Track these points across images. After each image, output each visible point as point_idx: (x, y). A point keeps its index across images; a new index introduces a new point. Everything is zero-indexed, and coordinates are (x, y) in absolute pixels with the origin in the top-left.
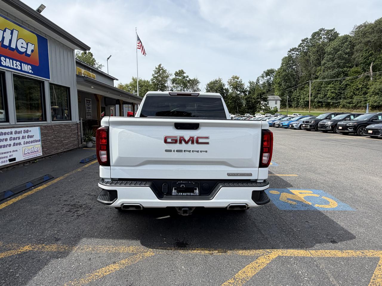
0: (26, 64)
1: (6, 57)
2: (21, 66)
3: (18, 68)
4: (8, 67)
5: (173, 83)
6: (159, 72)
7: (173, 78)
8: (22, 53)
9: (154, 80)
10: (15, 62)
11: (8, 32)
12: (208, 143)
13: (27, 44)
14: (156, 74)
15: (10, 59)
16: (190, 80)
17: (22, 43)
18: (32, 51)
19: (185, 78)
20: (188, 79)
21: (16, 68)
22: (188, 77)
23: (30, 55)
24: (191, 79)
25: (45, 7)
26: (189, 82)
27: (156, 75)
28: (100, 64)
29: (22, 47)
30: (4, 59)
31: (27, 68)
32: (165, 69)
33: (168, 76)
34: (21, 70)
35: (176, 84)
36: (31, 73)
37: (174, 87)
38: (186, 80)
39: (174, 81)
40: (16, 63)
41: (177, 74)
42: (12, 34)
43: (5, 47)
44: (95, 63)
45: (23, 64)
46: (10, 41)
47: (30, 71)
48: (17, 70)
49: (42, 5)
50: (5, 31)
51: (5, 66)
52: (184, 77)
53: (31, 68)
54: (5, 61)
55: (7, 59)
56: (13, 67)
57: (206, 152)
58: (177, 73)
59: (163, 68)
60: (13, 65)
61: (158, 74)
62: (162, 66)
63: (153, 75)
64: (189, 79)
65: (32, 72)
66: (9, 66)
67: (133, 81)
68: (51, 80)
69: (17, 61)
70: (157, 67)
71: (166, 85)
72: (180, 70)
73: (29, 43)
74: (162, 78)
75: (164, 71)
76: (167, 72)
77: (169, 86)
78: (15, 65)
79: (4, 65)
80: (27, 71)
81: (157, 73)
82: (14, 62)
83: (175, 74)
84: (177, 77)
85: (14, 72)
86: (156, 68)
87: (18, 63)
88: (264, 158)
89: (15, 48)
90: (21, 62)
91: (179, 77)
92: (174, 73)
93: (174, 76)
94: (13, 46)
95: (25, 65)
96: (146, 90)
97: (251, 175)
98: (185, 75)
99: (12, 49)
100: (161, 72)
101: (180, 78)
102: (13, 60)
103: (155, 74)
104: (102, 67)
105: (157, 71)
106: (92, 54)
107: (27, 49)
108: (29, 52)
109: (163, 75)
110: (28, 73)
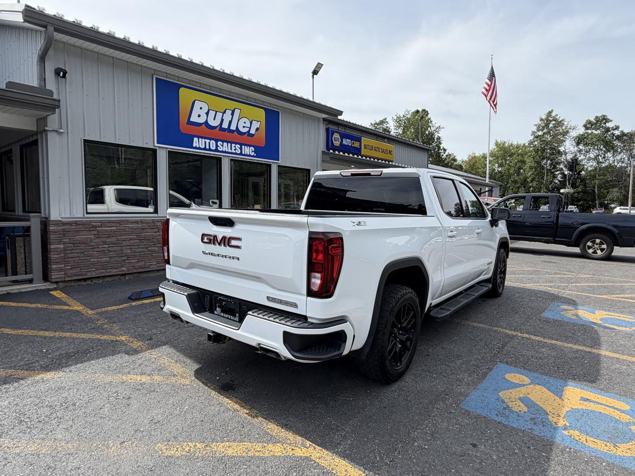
0: (247, 145)
1: (223, 141)
2: (241, 149)
3: (237, 152)
4: (225, 152)
5: (578, 144)
6: (547, 125)
7: (580, 135)
8: (244, 134)
9: (534, 142)
10: (235, 145)
11: (229, 112)
12: (238, 247)
13: (251, 123)
14: (541, 130)
15: (228, 142)
16: (623, 134)
17: (245, 123)
18: (257, 129)
19: (610, 131)
20: (617, 133)
21: (235, 152)
22: (617, 128)
23: (254, 135)
24: (626, 131)
25: (323, 65)
26: (618, 138)
27: (540, 133)
28: (437, 126)
29: (244, 127)
30: (222, 144)
31: (248, 150)
32: (561, 119)
33: (567, 132)
34: (241, 154)
35: (586, 144)
36: (253, 156)
37: (580, 151)
38: (613, 134)
39: (580, 140)
40: (235, 147)
41: (589, 125)
42: (232, 114)
43: (224, 130)
44: (431, 125)
45: (243, 147)
46: (230, 122)
47: (253, 154)
48: (236, 154)
49: (319, 63)
50: (225, 112)
51: (222, 152)
52: (608, 130)
53: (253, 150)
54: (222, 146)
55: (224, 143)
56: (231, 151)
57: (238, 259)
58: (589, 122)
59: (558, 117)
60: (231, 149)
61: (545, 131)
62: (553, 114)
63: (534, 133)
64: (622, 132)
65: (255, 155)
66: (227, 151)
67: (495, 147)
68: (281, 162)
69: (236, 143)
70: (544, 117)
71: (562, 149)
72: (599, 115)
73: (253, 121)
74: (554, 137)
75: (560, 123)
76: (566, 123)
77: (567, 151)
78: (233, 148)
79: (221, 150)
80: (248, 154)
81: (543, 128)
82: (233, 145)
83: (585, 126)
84: (590, 131)
85: (232, 157)
86: (542, 120)
87: (238, 146)
88: (313, 280)
89: (235, 129)
90: (241, 145)
91: (594, 131)
92: (584, 122)
93: (582, 131)
94: (233, 127)
95: (246, 147)
96: (519, 161)
97: (295, 306)
98: (609, 125)
99: (233, 131)
100: (551, 125)
101: (596, 132)
102: (231, 143)
103: (538, 131)
104: (441, 130)
105: (543, 125)
106: (427, 112)
107: (250, 128)
108: (253, 131)
109: (556, 130)
110: (250, 156)
